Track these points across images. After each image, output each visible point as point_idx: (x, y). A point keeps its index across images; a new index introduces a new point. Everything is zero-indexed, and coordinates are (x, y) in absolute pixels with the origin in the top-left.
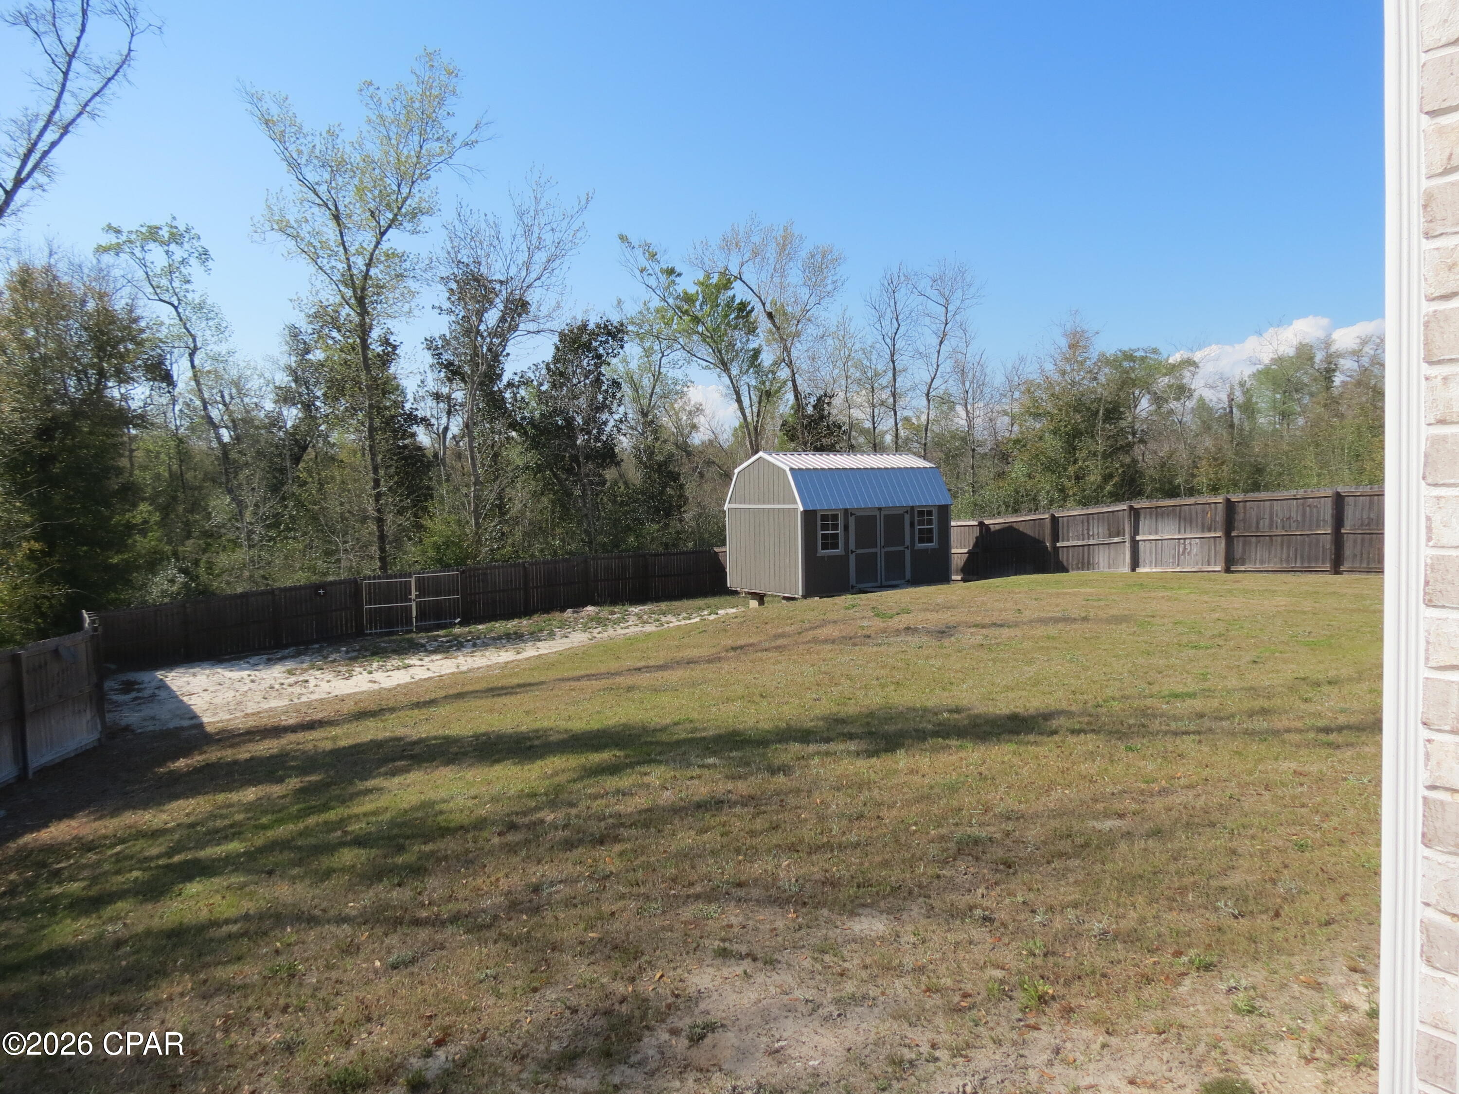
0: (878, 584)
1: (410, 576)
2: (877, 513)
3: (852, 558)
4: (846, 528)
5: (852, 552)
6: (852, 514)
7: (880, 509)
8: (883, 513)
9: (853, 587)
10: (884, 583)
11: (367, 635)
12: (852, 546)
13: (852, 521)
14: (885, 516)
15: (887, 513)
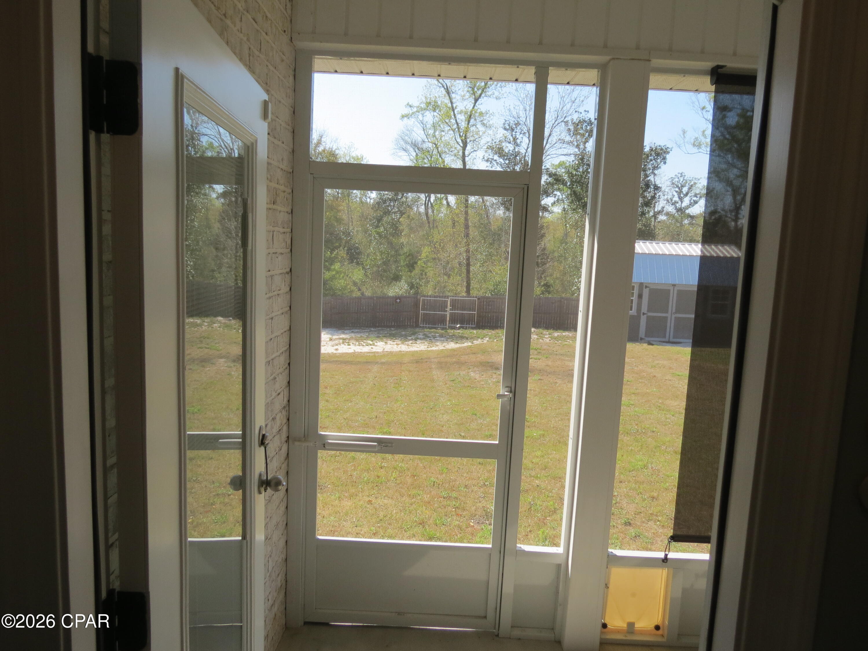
0: (667, 339)
1: (448, 297)
2: (671, 288)
3: (643, 320)
4: (640, 296)
5: (644, 314)
6: (646, 287)
7: (674, 285)
8: (676, 289)
9: (641, 339)
10: (672, 340)
11: (421, 327)
12: (644, 309)
13: (646, 293)
14: (679, 291)
15: (679, 288)
